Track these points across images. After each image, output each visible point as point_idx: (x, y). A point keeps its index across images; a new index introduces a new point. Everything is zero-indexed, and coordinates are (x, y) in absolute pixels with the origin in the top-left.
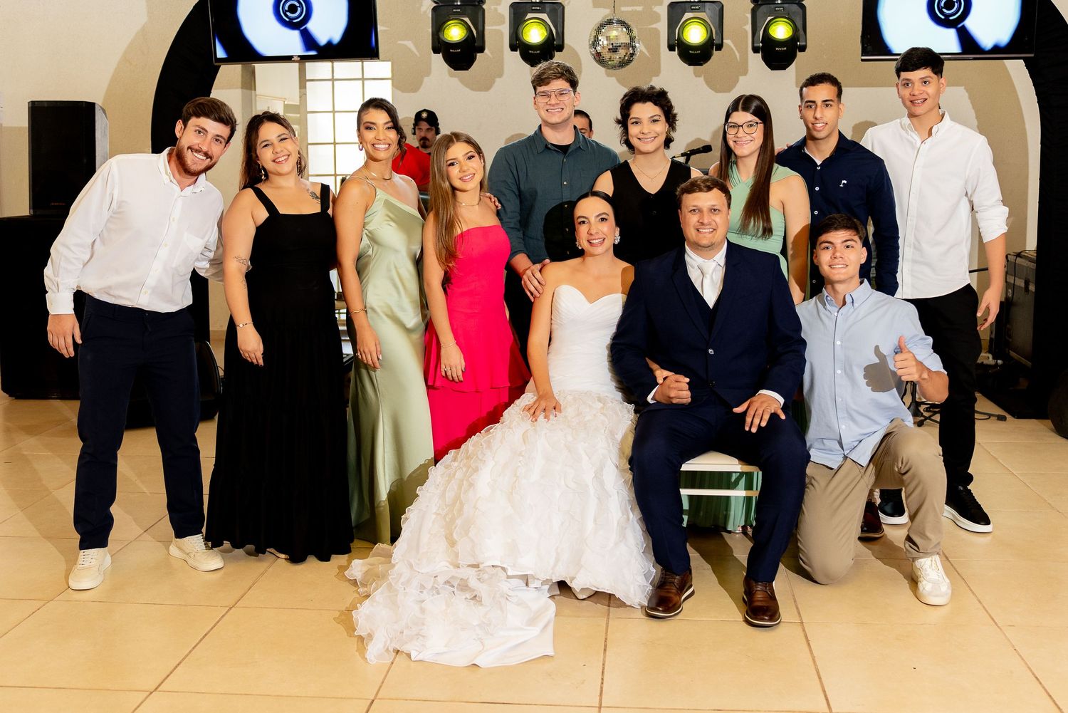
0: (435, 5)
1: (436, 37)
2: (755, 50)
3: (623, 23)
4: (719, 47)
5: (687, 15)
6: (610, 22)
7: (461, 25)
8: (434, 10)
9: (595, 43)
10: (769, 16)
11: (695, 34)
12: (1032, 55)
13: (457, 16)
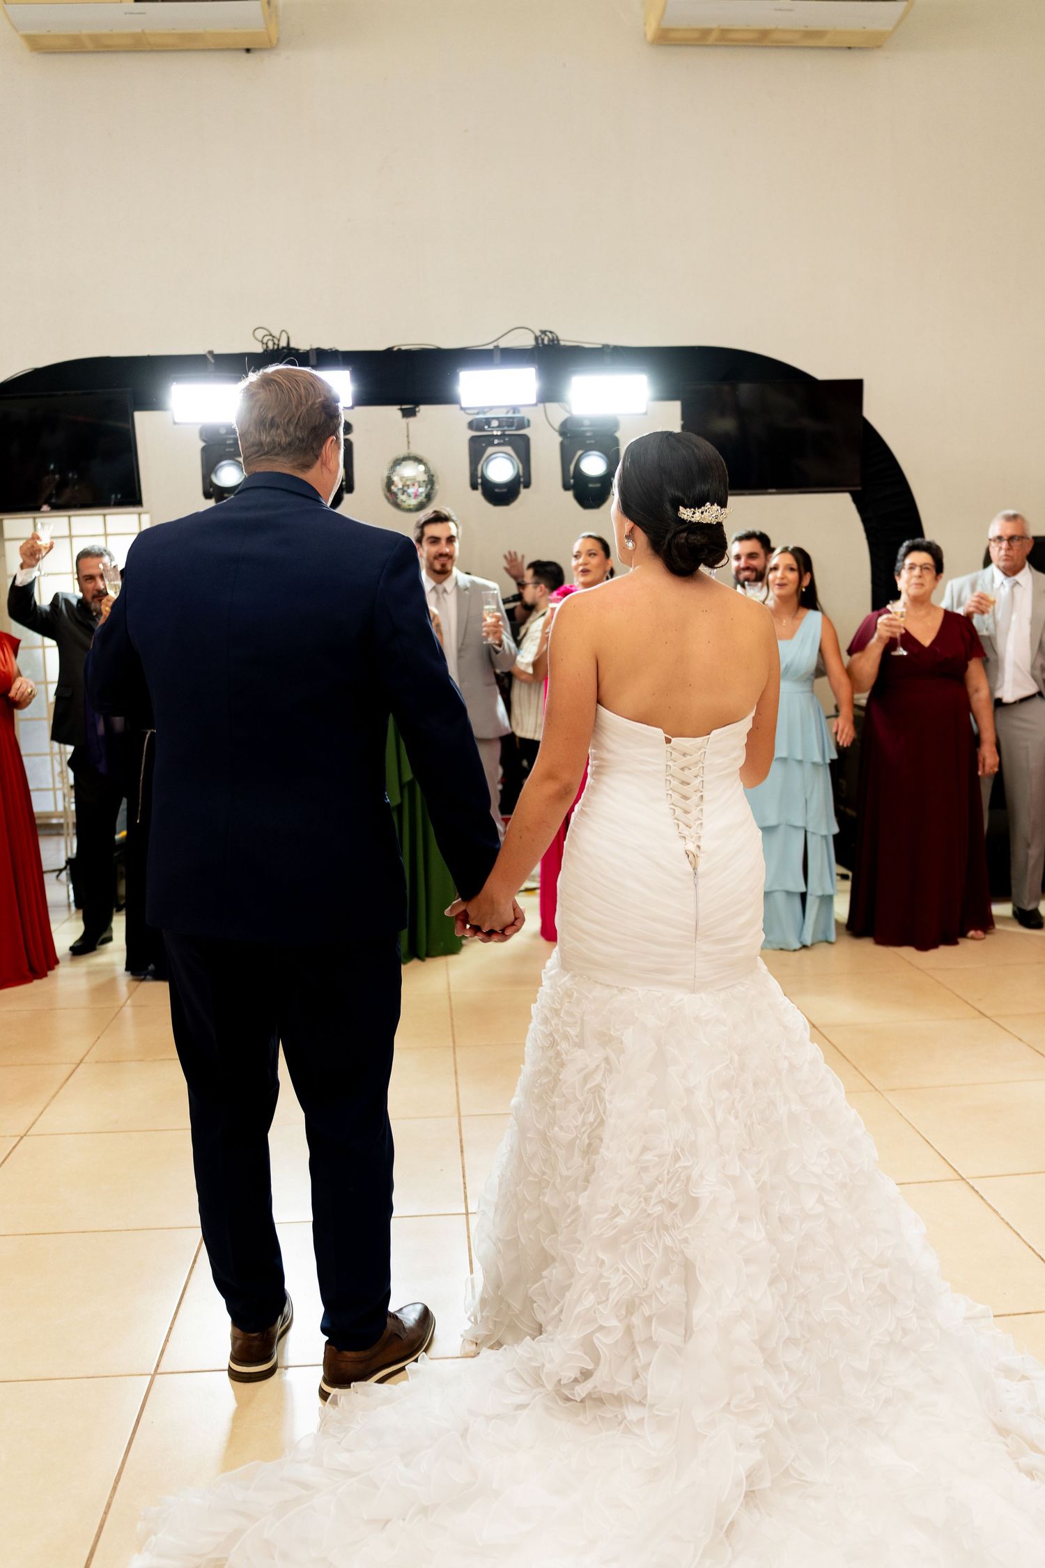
0: (203, 444)
1: (208, 481)
2: (566, 487)
3: (418, 460)
4: (527, 485)
5: (490, 450)
6: (405, 459)
7: (235, 466)
8: (204, 450)
9: (389, 483)
10: (580, 449)
11: (500, 469)
12: (859, 488)
13: (232, 455)
